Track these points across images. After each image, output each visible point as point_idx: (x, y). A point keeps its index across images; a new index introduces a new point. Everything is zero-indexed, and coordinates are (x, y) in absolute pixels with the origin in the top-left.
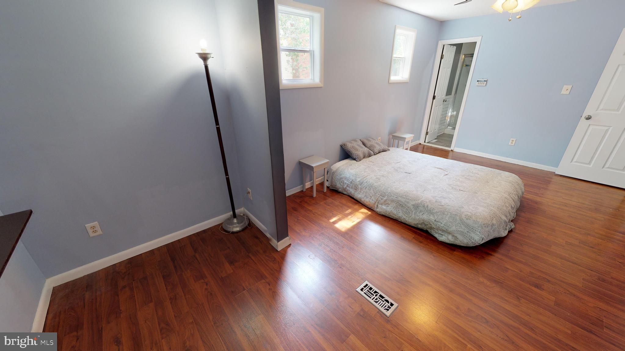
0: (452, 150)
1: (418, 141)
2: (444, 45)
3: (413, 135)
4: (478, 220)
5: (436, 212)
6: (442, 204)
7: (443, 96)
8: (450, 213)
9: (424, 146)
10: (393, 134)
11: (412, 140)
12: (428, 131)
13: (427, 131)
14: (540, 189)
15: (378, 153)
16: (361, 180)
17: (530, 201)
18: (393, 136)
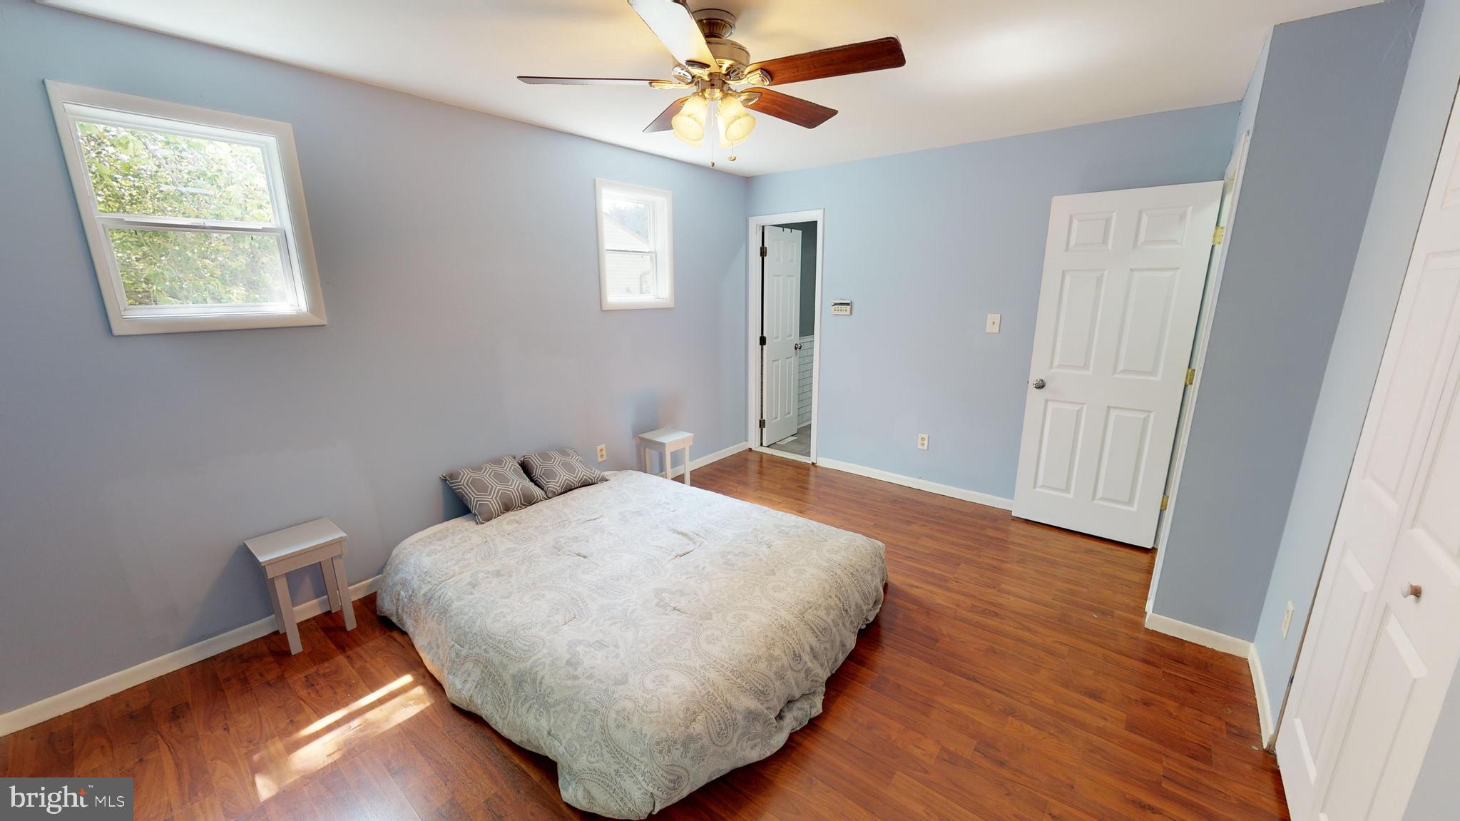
0: (813, 464)
1: (744, 443)
2: (763, 227)
3: (692, 434)
4: (644, 728)
5: (557, 703)
6: (579, 672)
7: (793, 337)
8: (585, 703)
9: (761, 454)
10: (640, 435)
11: (690, 447)
12: (764, 418)
13: (762, 417)
14: (959, 565)
15: (563, 493)
16: (431, 589)
17: (916, 607)
18: (642, 439)
